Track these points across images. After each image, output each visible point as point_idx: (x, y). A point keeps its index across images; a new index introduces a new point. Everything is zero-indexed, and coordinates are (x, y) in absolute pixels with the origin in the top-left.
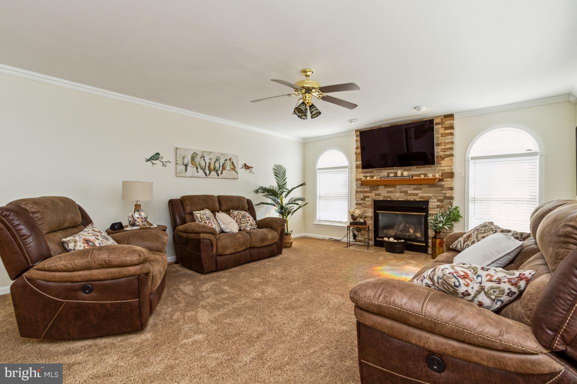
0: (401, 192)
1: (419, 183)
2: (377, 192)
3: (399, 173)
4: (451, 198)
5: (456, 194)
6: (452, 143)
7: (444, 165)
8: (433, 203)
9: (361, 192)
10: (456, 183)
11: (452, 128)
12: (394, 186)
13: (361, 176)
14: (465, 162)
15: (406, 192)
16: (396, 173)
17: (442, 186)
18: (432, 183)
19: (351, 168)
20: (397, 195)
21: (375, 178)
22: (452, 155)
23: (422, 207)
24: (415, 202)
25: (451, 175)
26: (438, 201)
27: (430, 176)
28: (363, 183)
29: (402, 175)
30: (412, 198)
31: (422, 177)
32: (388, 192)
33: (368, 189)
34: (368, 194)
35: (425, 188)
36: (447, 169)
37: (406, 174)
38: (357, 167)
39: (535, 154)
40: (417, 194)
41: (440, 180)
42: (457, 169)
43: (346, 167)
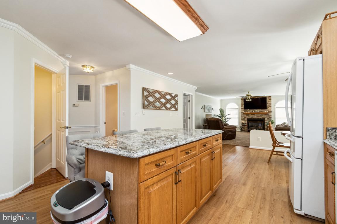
0: (256, 116)
1: (262, 114)
2: (249, 116)
3: (256, 111)
4: (271, 118)
5: (272, 117)
6: (271, 103)
7: (269, 109)
8: (266, 119)
9: (243, 116)
10: (272, 114)
11: (271, 99)
12: (254, 114)
13: (243, 111)
14: (274, 108)
15: (258, 116)
16: (255, 111)
17: (268, 115)
18: (266, 114)
19: (239, 109)
20: (255, 117)
21: (248, 112)
22: (271, 107)
23: (263, 120)
24: (261, 119)
25: (271, 112)
26: (268, 118)
27: (266, 112)
28: (244, 114)
29: (257, 111)
30: (260, 118)
31: (263, 112)
32: (253, 116)
33: (246, 115)
34: (246, 117)
35: (264, 115)
36: (270, 110)
37: (258, 111)
38: (242, 109)
40: (261, 117)
41: (268, 113)
42: (272, 110)
43: (237, 109)
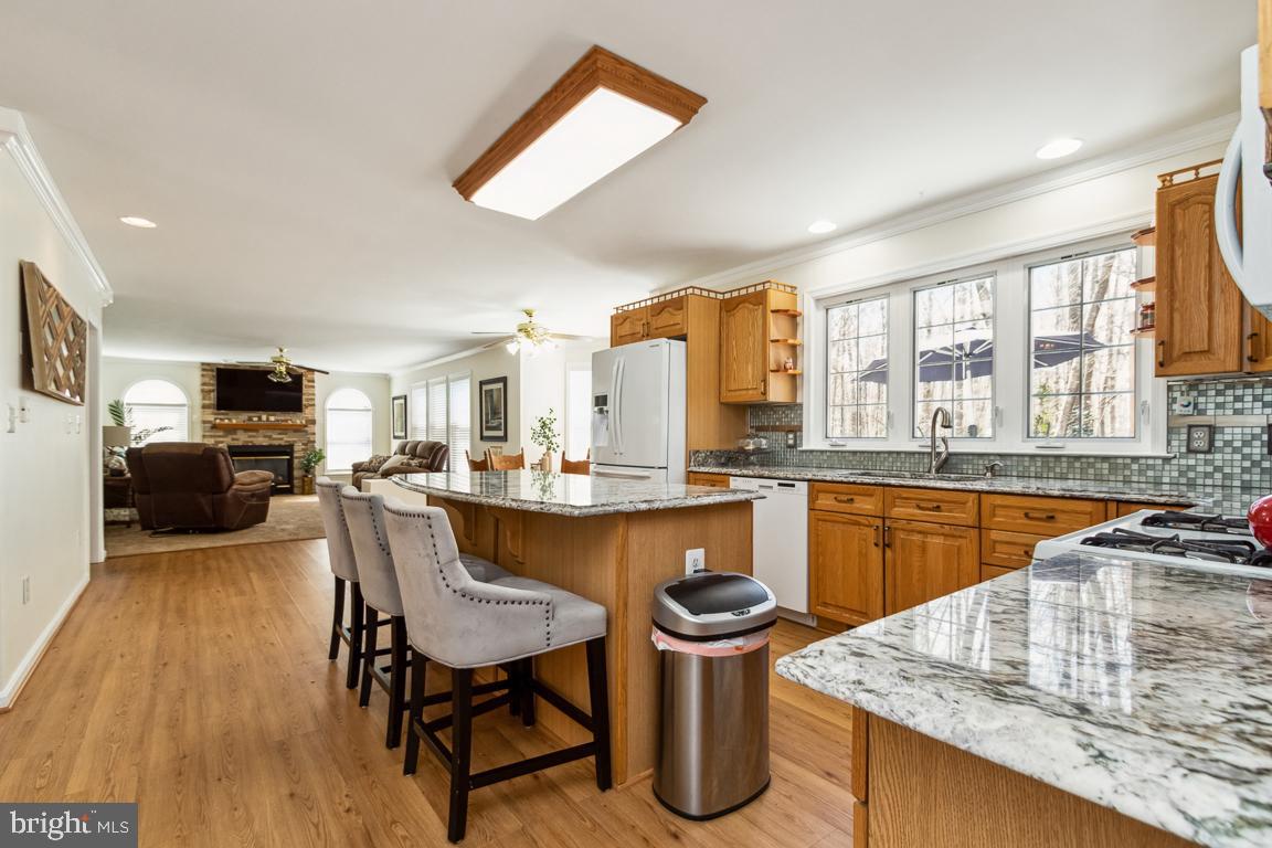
0: (265, 437)
1: (285, 429)
2: (234, 437)
3: (264, 417)
4: (314, 442)
5: (317, 438)
6: (314, 394)
7: (307, 412)
8: (298, 447)
9: (211, 436)
10: (317, 429)
11: (313, 381)
12: (256, 431)
13: (211, 418)
14: (324, 410)
15: (270, 437)
16: (260, 418)
17: (306, 432)
18: (298, 429)
19: (191, 408)
20: (260, 440)
21: (234, 421)
22: (314, 405)
23: (288, 450)
24: (280, 446)
25: (313, 422)
26: (303, 444)
27: (298, 422)
28: (214, 427)
29: (268, 419)
30: (276, 443)
31: (290, 422)
32: (250, 437)
33: (221, 434)
34: (221, 439)
35: (291, 433)
36: (310, 417)
37: (272, 418)
38: (204, 407)
39: (369, 410)
40: (281, 439)
41: (306, 426)
42: (318, 417)
43: (184, 405)
